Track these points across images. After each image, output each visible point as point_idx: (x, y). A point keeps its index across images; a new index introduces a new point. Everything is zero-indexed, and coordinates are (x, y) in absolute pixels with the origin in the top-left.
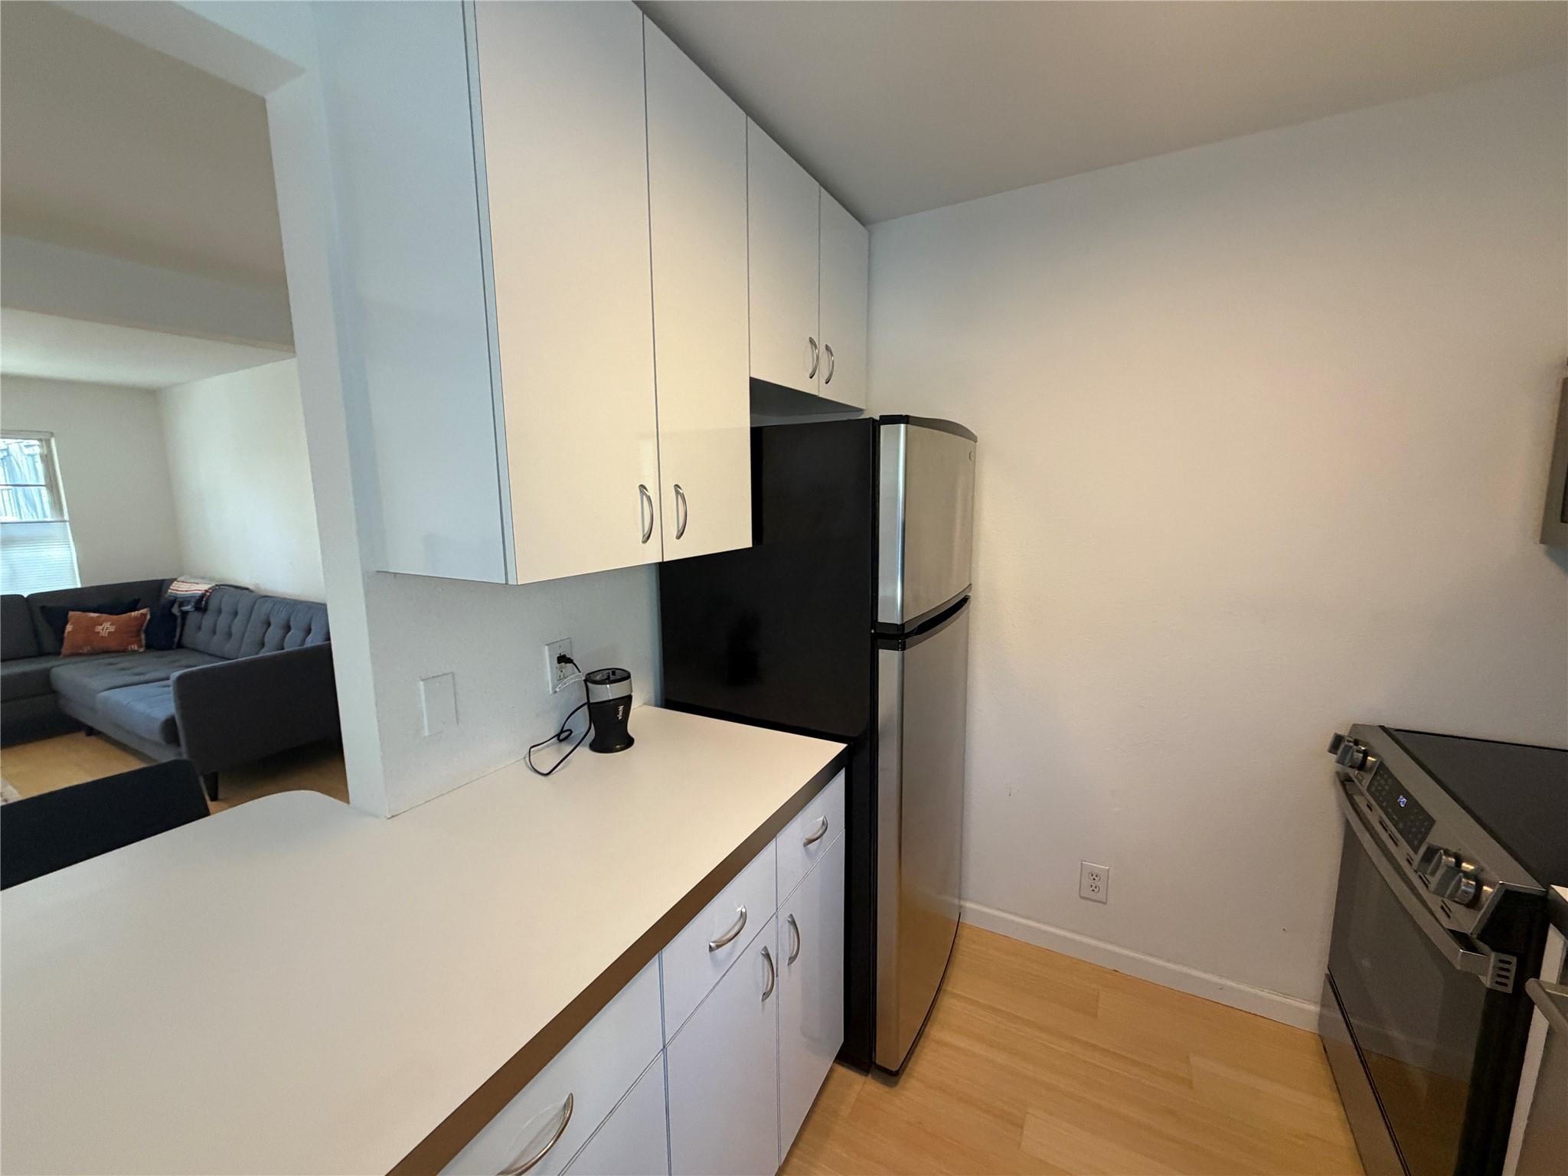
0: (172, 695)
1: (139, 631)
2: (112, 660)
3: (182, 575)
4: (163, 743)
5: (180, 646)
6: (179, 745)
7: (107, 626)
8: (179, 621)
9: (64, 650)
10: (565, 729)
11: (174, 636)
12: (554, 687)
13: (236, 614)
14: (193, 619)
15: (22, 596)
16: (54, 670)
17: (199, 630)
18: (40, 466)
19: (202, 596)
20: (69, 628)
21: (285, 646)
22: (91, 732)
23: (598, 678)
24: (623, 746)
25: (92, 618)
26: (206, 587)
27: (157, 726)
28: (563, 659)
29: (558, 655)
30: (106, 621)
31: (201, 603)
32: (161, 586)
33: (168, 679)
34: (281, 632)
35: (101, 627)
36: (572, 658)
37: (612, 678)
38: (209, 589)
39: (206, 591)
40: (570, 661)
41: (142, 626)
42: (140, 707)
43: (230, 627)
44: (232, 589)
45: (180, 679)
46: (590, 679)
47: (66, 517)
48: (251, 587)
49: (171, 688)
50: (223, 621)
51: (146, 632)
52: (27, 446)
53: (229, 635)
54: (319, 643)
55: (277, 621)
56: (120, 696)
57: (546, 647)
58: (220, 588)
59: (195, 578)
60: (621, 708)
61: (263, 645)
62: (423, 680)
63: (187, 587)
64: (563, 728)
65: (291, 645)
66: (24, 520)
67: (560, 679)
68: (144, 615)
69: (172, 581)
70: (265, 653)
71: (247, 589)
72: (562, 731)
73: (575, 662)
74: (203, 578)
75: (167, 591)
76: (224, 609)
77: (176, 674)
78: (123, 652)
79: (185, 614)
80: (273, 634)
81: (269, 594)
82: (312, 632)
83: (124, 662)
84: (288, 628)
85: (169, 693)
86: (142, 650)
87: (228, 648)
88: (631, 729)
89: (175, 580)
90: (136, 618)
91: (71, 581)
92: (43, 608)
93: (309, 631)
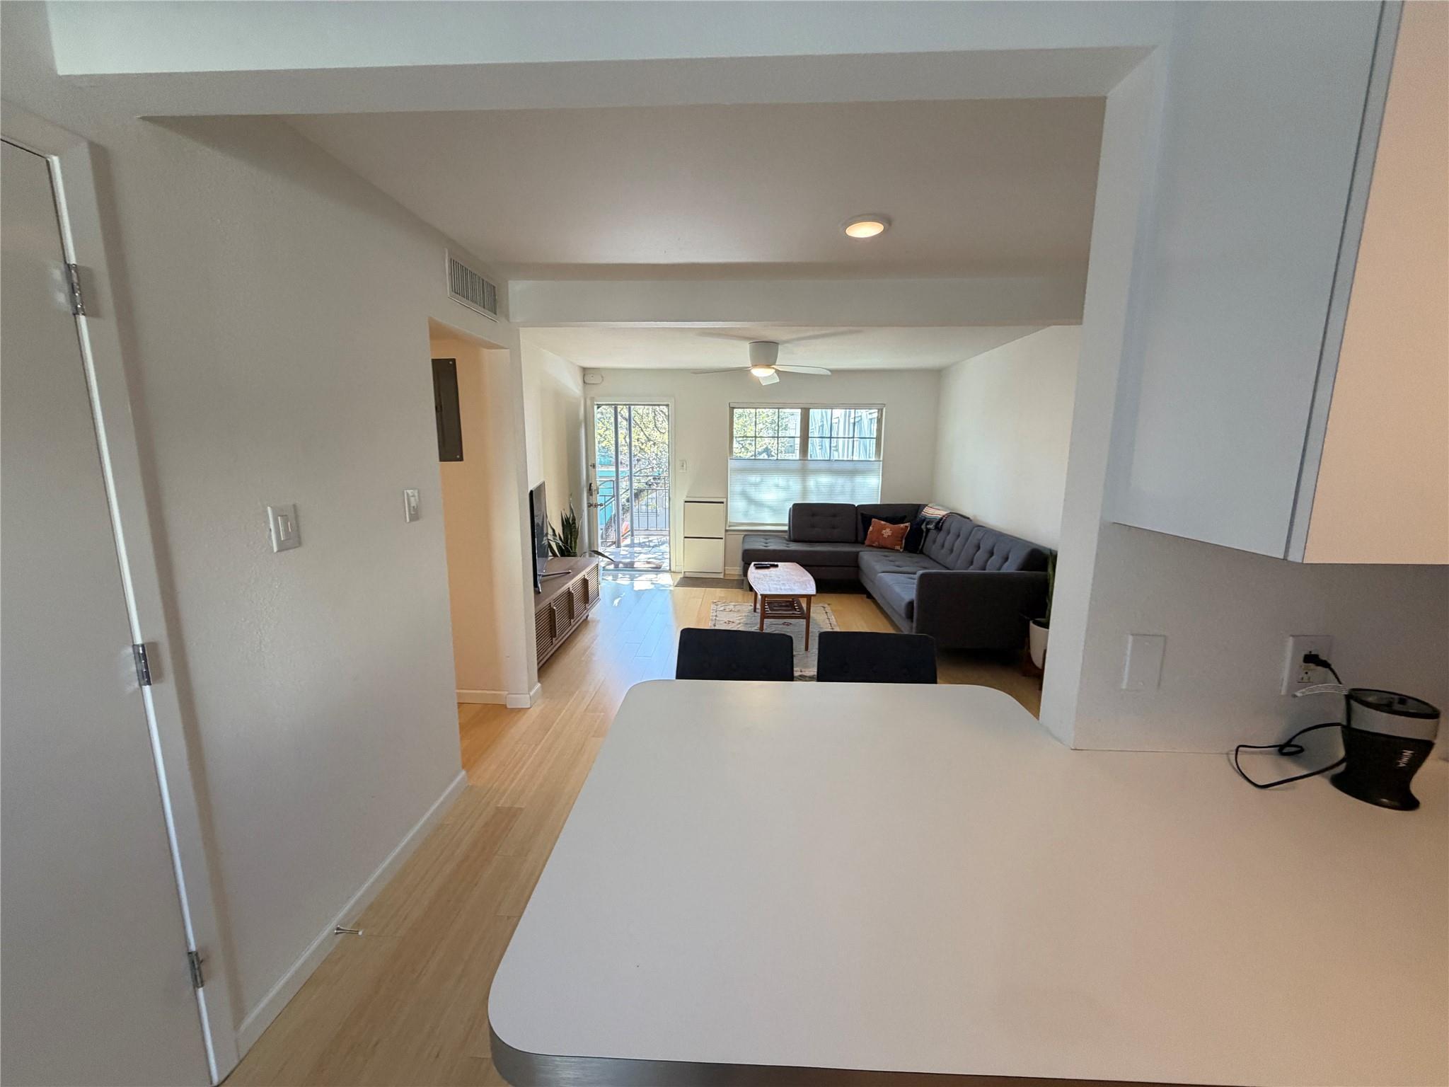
0: (915, 586)
1: (902, 537)
2: (886, 554)
3: (931, 502)
4: (904, 615)
5: (921, 552)
6: (912, 621)
7: (888, 531)
8: (924, 534)
9: (867, 542)
10: (1292, 743)
11: (920, 544)
12: (1291, 689)
13: (959, 536)
14: (932, 534)
15: (854, 505)
16: (861, 553)
17: (934, 543)
18: (875, 427)
19: (941, 519)
20: (871, 528)
21: (987, 567)
22: (870, 596)
23: (1371, 699)
24: (1396, 804)
25: (881, 524)
26: (944, 513)
27: (903, 604)
28: (1311, 659)
29: (1307, 653)
30: (888, 527)
31: (939, 524)
32: (918, 508)
33: (915, 573)
34: (986, 556)
35: (884, 531)
36: (1330, 662)
37: (1397, 707)
38: (946, 514)
39: (944, 516)
40: (1325, 664)
41: (904, 535)
42: (897, 589)
43: (953, 545)
44: (959, 517)
45: (922, 576)
46: (1354, 697)
47: (881, 459)
48: (971, 518)
49: (916, 581)
50: (950, 538)
51: (906, 539)
52: (870, 414)
53: (952, 551)
54: (1013, 571)
55: (985, 546)
56: (888, 578)
57: (1291, 638)
58: (954, 516)
59: (939, 505)
60: (1408, 753)
61: (972, 563)
62: (1133, 635)
63: (933, 512)
64: (1291, 740)
65: (991, 569)
66: (861, 459)
67: (1301, 681)
68: (907, 527)
69: (925, 506)
70: (971, 570)
71: (968, 518)
72: (1288, 744)
73: (1333, 667)
74: (942, 506)
75: (921, 513)
76: (952, 531)
77: (921, 572)
78: (892, 549)
79: (928, 530)
80: (980, 556)
81: (984, 525)
82: (1009, 560)
83: (892, 556)
84: (991, 554)
85: (914, 584)
86: (901, 550)
87: (950, 560)
88: (1418, 785)
89: (927, 505)
90: (902, 529)
91: (876, 500)
92: (862, 514)
93: (1006, 559)
